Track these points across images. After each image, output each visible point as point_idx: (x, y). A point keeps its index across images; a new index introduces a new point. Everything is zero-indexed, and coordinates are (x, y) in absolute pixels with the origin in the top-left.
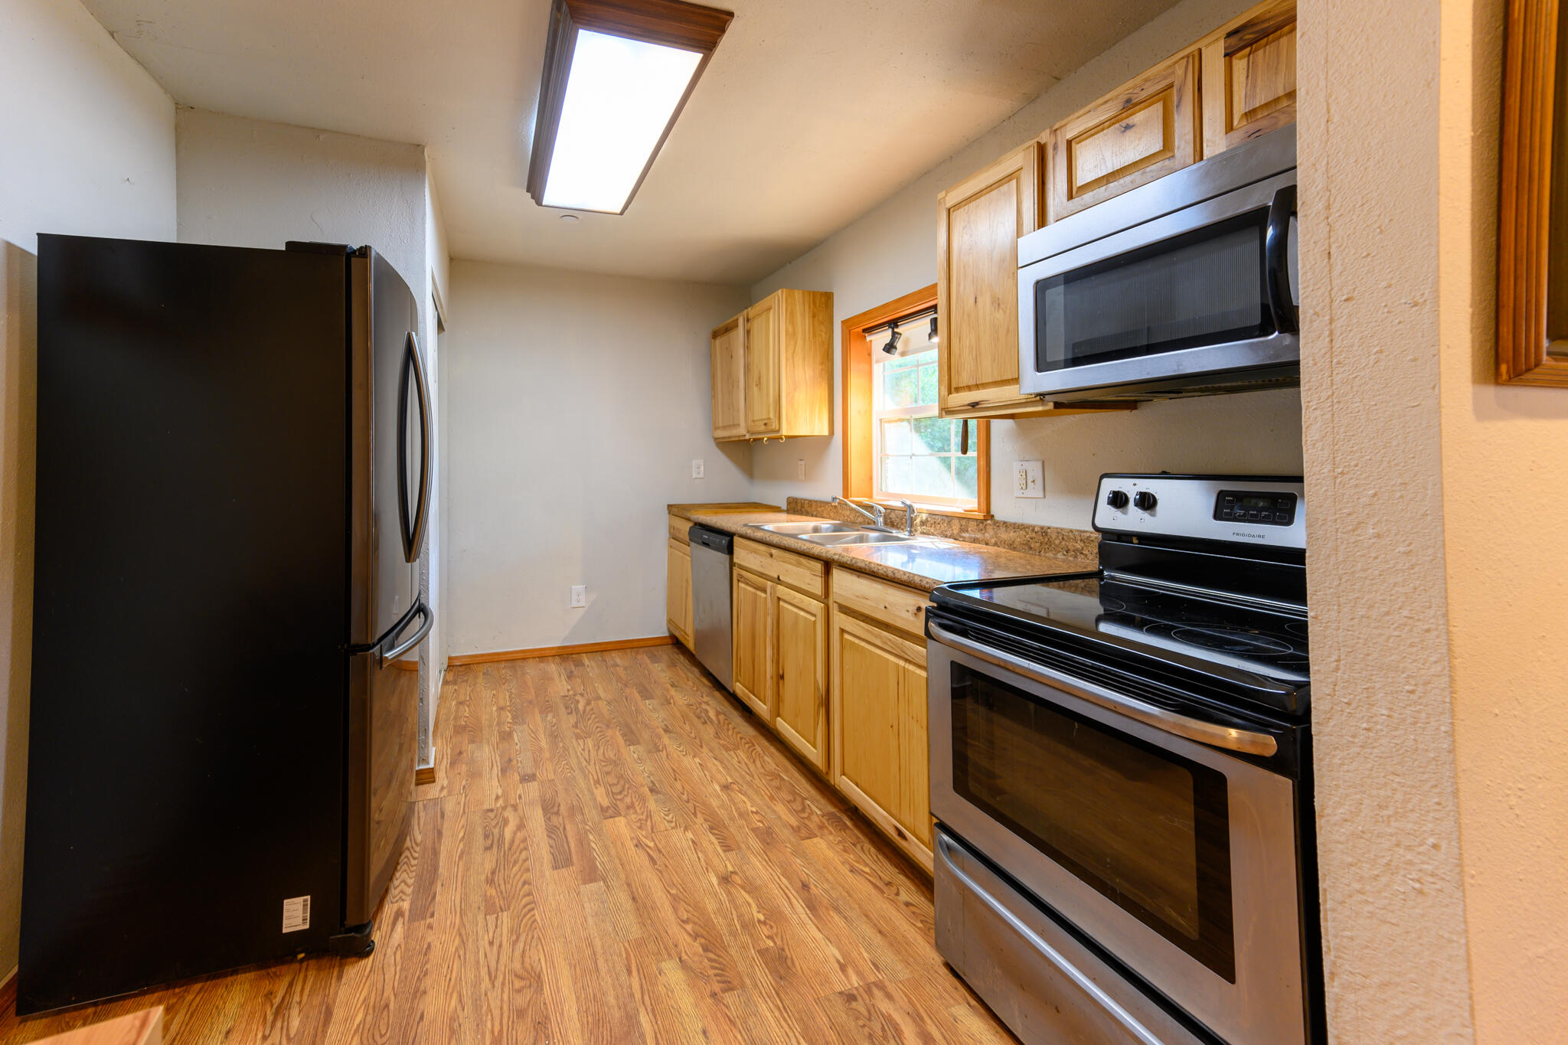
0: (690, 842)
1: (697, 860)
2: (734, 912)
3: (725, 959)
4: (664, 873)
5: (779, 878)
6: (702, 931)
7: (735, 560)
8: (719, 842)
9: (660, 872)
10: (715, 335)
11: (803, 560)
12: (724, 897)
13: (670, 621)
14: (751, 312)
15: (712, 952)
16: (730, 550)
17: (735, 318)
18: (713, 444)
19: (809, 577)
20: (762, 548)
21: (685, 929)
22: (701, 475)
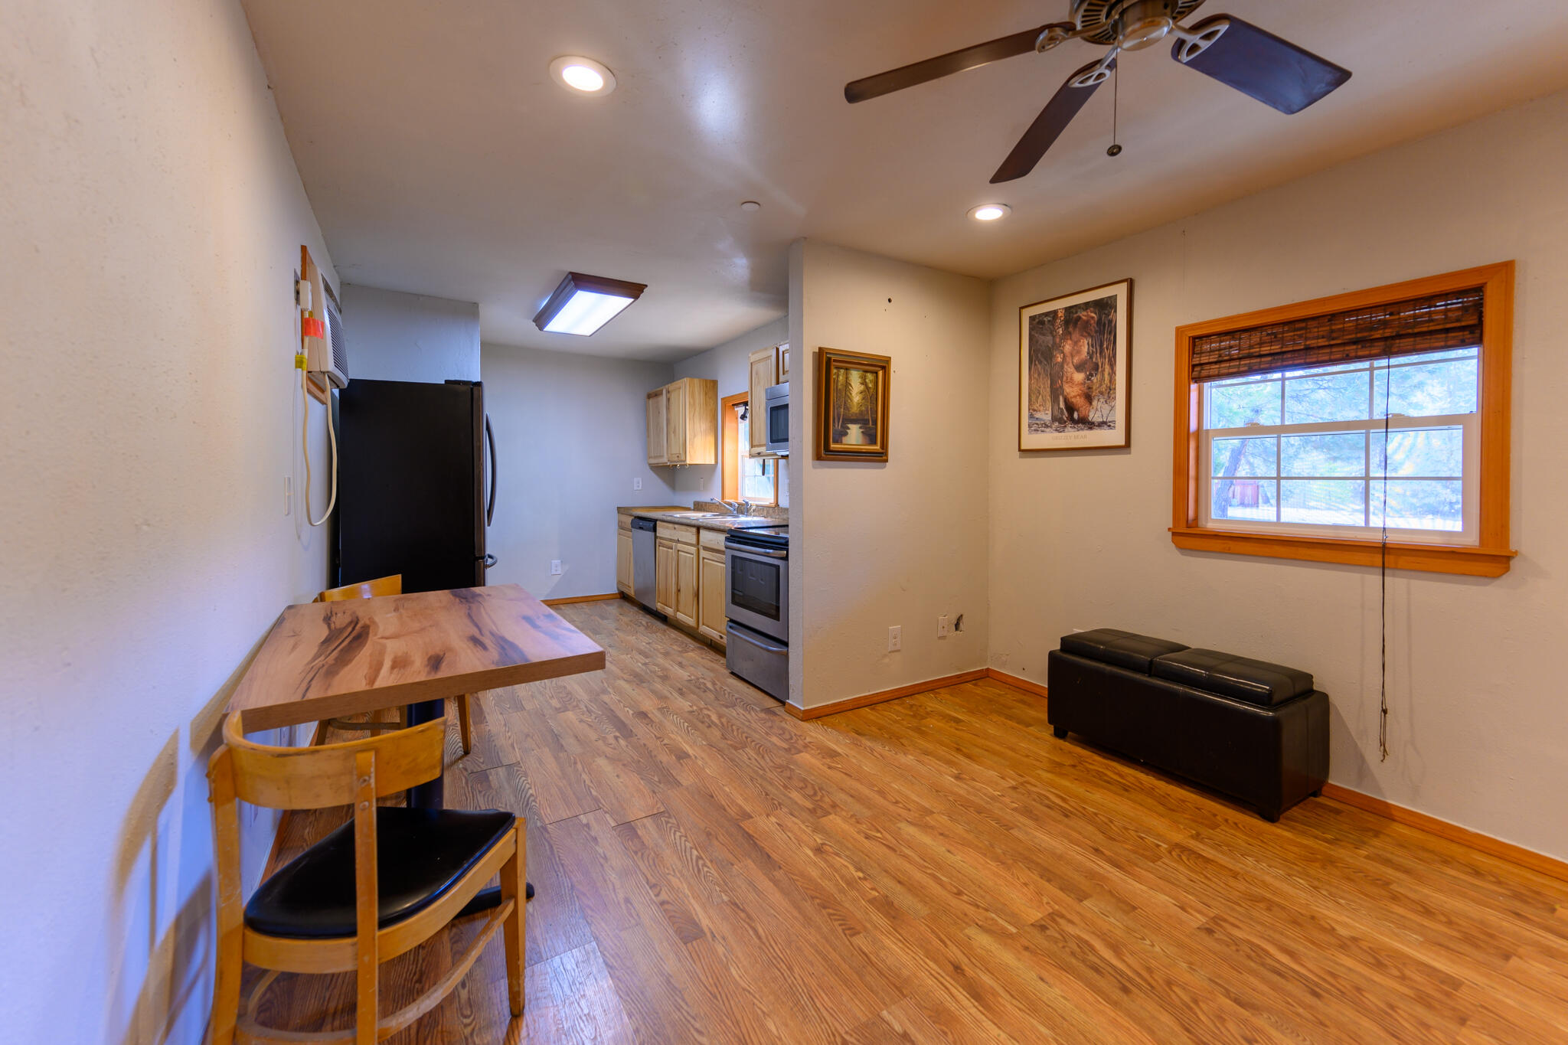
7: (658, 535)
10: (649, 396)
11: (689, 528)
13: (619, 582)
14: (671, 387)
16: (655, 530)
17: (661, 388)
18: (648, 468)
19: (689, 536)
20: (671, 525)
22: (640, 488)
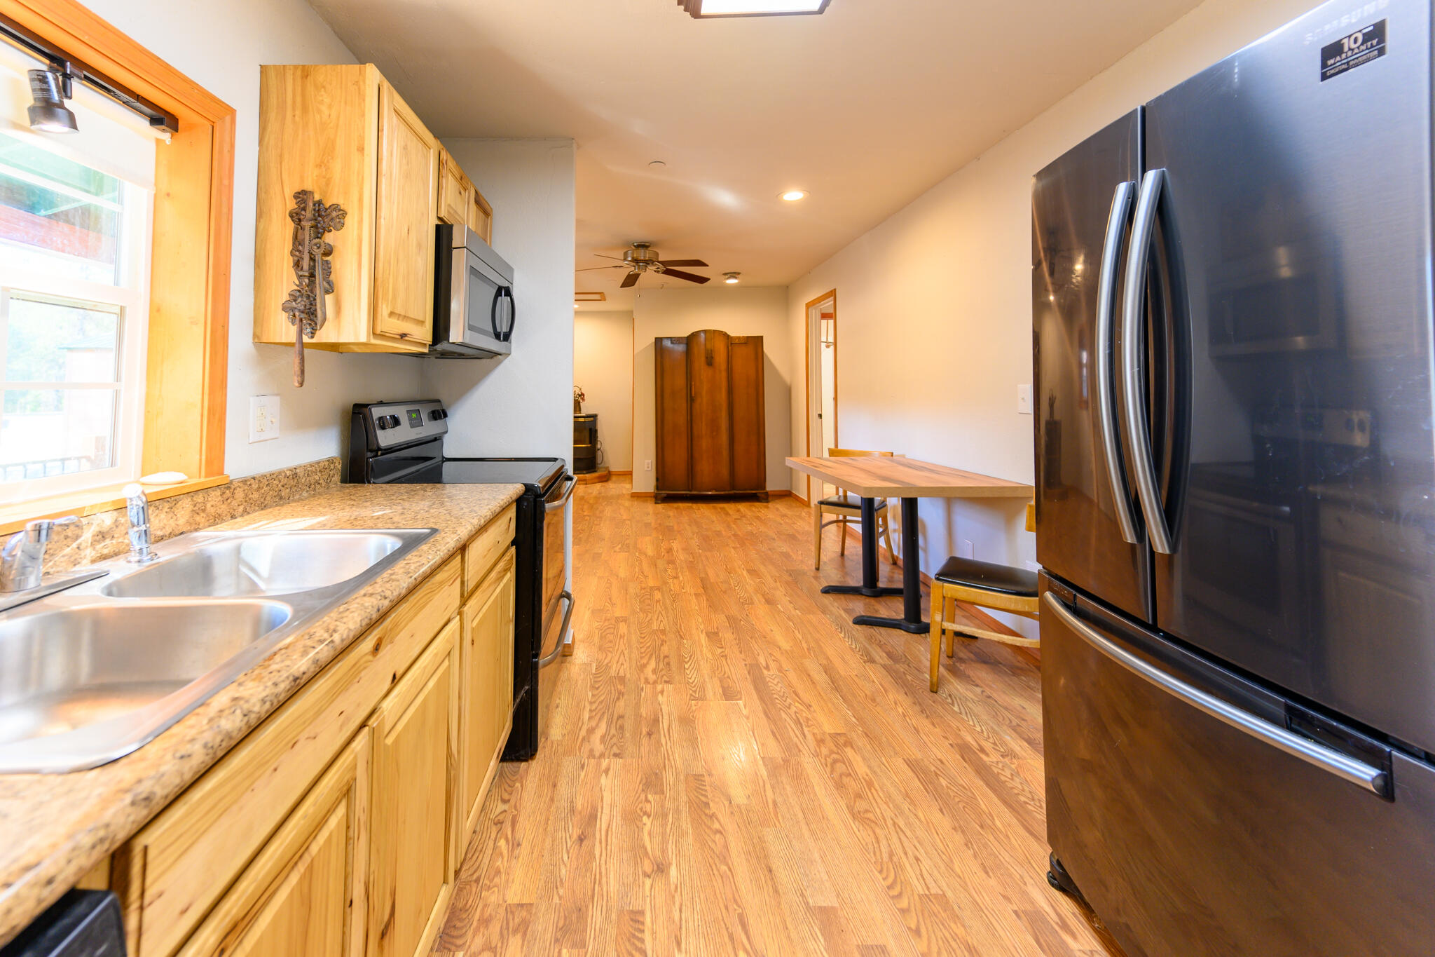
0: (683, 946)
1: (684, 907)
2: (668, 831)
3: (694, 794)
4: (731, 896)
5: (601, 855)
6: (706, 821)
8: (643, 931)
9: (735, 901)
12: (671, 848)
15: (703, 802)
21: (720, 824)
